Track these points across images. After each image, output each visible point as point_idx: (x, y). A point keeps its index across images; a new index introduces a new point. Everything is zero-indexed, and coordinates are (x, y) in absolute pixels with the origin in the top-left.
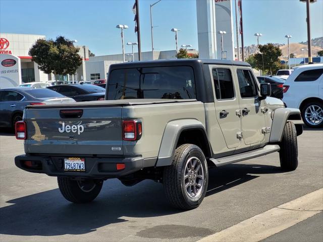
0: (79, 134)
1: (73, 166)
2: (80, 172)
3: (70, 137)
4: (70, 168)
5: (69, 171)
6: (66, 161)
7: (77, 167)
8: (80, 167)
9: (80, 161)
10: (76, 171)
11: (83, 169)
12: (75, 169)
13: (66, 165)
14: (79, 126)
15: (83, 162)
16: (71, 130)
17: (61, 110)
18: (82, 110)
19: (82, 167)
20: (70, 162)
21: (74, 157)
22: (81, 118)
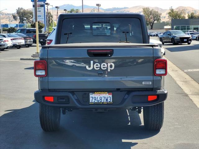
0: (109, 70)
1: (99, 99)
2: (107, 104)
3: (99, 74)
4: (96, 101)
5: (95, 104)
6: (91, 95)
7: (104, 100)
8: (107, 100)
9: (107, 94)
10: (103, 104)
11: (110, 102)
12: (101, 102)
13: (91, 99)
14: (109, 64)
15: (111, 96)
16: (100, 67)
17: (88, 50)
18: (113, 50)
19: (109, 100)
20: (96, 96)
21: (101, 91)
22: (112, 57)
